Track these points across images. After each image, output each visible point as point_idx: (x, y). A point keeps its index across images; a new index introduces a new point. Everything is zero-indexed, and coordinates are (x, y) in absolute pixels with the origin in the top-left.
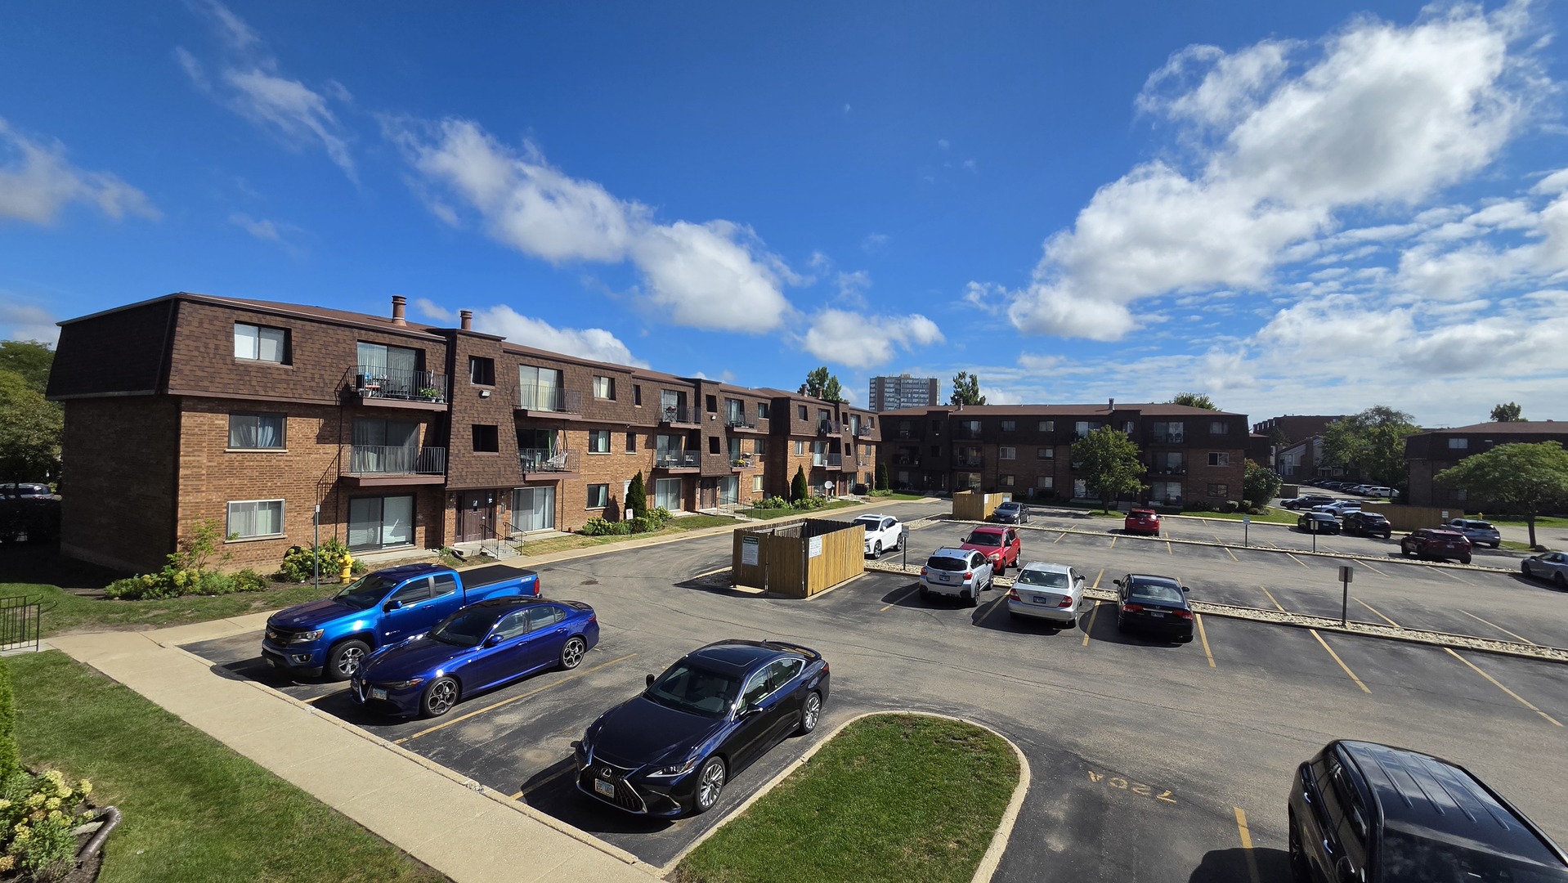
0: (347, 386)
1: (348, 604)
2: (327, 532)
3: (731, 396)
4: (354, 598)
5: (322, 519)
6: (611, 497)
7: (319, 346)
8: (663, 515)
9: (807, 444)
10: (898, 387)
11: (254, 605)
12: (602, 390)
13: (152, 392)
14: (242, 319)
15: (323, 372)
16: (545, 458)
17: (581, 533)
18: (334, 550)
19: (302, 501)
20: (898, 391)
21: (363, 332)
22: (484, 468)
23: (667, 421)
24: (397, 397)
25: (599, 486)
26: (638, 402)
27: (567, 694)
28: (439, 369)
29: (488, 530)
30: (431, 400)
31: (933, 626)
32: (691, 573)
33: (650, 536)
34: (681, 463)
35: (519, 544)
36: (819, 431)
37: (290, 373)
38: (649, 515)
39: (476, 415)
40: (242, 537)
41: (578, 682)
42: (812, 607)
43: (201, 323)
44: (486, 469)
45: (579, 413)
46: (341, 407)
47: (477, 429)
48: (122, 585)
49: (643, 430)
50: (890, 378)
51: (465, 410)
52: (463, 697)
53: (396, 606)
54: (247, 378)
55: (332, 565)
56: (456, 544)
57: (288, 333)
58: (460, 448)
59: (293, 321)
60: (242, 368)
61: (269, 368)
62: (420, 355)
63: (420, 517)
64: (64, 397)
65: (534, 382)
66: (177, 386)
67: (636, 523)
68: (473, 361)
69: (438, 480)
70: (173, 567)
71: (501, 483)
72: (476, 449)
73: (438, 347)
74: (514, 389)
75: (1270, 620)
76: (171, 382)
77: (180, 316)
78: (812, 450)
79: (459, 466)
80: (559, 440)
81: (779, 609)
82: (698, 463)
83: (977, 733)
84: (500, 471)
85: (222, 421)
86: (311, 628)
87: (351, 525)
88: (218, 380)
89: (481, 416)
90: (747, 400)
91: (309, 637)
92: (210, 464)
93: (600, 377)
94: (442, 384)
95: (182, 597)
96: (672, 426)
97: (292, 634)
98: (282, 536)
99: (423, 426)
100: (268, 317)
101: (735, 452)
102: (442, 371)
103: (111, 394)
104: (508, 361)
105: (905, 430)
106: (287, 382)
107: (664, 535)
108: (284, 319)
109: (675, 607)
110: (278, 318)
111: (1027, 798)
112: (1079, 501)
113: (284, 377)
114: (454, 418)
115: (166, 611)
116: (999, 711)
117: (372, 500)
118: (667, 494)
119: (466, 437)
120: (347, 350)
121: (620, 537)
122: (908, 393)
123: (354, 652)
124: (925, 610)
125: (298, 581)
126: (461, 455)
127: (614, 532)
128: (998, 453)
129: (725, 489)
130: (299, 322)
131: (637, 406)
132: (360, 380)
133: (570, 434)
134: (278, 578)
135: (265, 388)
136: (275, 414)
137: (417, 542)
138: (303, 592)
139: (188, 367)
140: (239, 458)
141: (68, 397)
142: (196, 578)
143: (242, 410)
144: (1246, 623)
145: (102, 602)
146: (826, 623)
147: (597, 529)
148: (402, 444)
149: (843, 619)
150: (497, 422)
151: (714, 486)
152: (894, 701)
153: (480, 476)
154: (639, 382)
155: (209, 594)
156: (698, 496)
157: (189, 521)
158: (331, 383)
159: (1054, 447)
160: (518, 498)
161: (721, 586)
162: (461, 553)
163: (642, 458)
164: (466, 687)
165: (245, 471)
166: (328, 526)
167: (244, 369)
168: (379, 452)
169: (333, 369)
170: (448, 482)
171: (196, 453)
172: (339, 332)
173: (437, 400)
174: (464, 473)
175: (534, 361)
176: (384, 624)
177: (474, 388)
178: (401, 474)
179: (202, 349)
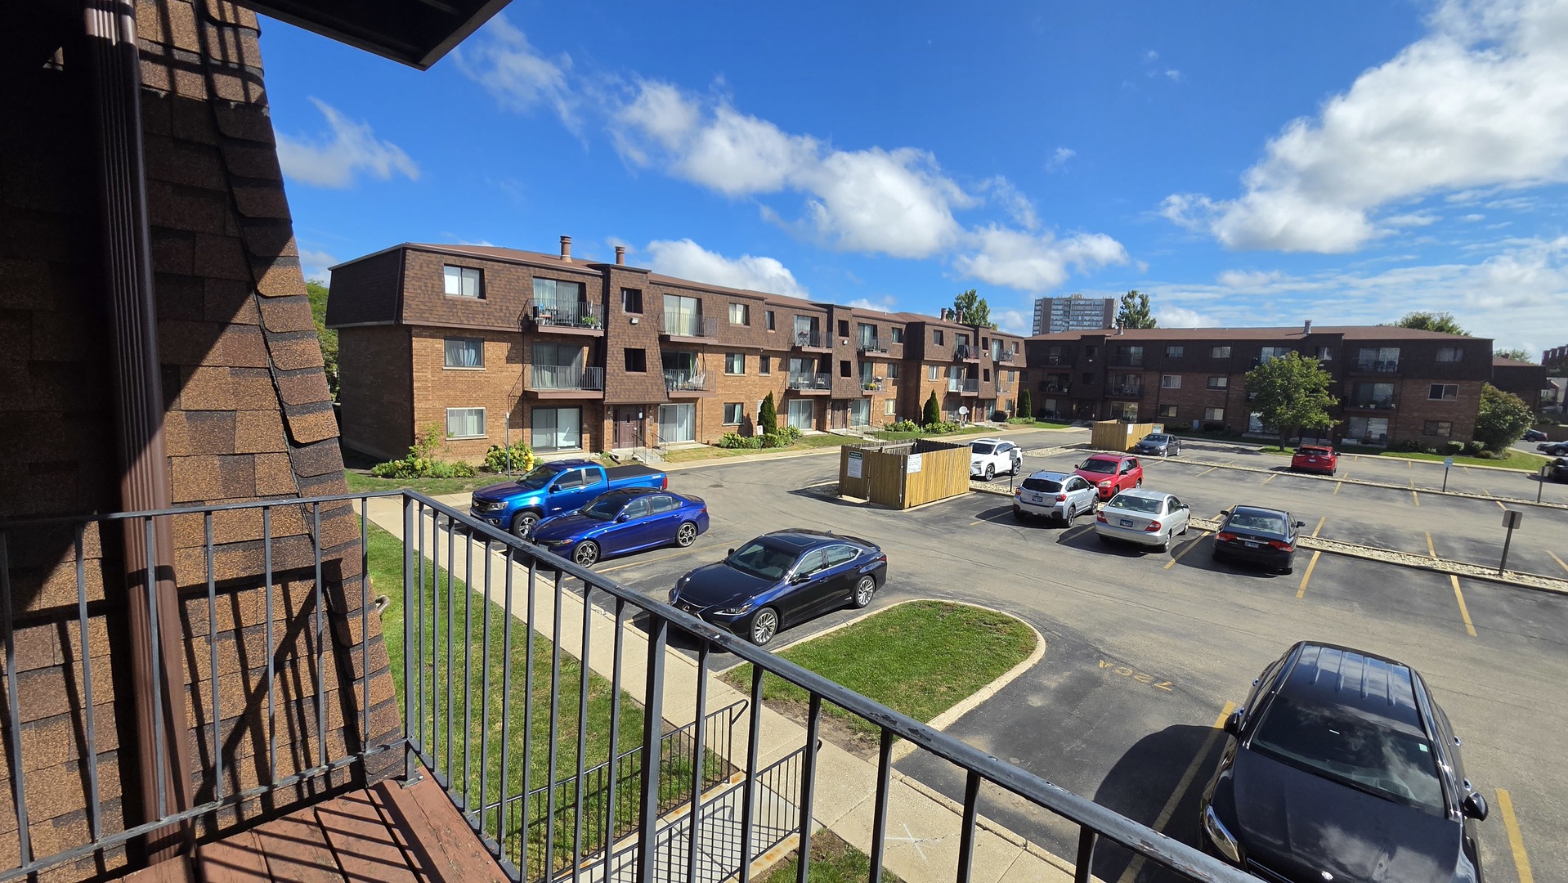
0: (526, 315)
1: (526, 486)
2: (516, 435)
3: (865, 321)
4: (530, 482)
5: (512, 424)
6: (745, 415)
7: (505, 283)
8: (793, 434)
9: (942, 369)
10: (1067, 309)
11: (467, 487)
12: (737, 316)
13: (393, 322)
14: (449, 262)
15: (508, 304)
16: (687, 377)
17: (718, 445)
18: (521, 449)
19: (498, 409)
20: (1066, 314)
21: (537, 269)
22: (634, 386)
23: (800, 345)
24: (564, 325)
25: (735, 404)
26: (772, 327)
27: (678, 564)
28: (597, 300)
29: (639, 439)
30: (590, 327)
31: (1016, 541)
32: (806, 484)
33: (778, 451)
34: (812, 385)
35: (662, 453)
36: (956, 356)
37: (485, 305)
38: (780, 433)
39: (627, 340)
40: (457, 435)
41: (689, 556)
42: (908, 518)
43: (421, 266)
44: (637, 387)
45: (715, 337)
46: (523, 333)
47: (629, 353)
48: (383, 467)
49: (777, 354)
50: (1058, 299)
51: (619, 335)
52: (601, 558)
53: (558, 489)
54: (454, 310)
55: (520, 461)
56: (614, 450)
57: (482, 272)
58: (615, 368)
59: (485, 262)
60: (451, 302)
61: (470, 302)
62: (582, 286)
63: (585, 426)
64: (337, 326)
65: (677, 310)
66: (408, 318)
67: (766, 439)
68: (625, 292)
69: (598, 395)
70: (413, 456)
71: (648, 400)
72: (627, 370)
73: (596, 281)
74: (659, 316)
75: (1406, 563)
76: (404, 314)
77: (407, 261)
78: (947, 374)
79: (615, 384)
80: (699, 361)
81: (874, 517)
82: (829, 386)
83: (1007, 622)
84: (648, 389)
85: (439, 344)
86: (500, 501)
87: (534, 430)
88: (435, 312)
89: (632, 340)
90: (880, 325)
91: (499, 507)
92: (433, 379)
93: (735, 304)
94: (599, 313)
95: (420, 478)
96: (803, 350)
97: (488, 504)
98: (485, 437)
99: (586, 349)
100: (467, 259)
101: (867, 376)
102: (599, 301)
103: (366, 324)
104: (654, 291)
105: (1054, 356)
106: (483, 313)
107: (791, 450)
108: (479, 261)
109: (783, 509)
110: (474, 260)
111: (1030, 670)
112: (1253, 436)
113: (481, 309)
114: (609, 343)
115: (411, 487)
116: (1042, 610)
117: (549, 410)
118: (799, 413)
119: (619, 359)
120: (526, 285)
121: (751, 450)
122: (1078, 316)
123: (530, 521)
124: (1015, 527)
125: (497, 472)
126: (615, 374)
127: (746, 446)
128: (1160, 381)
129: (857, 410)
130: (489, 262)
131: (770, 331)
132: (535, 309)
133: (708, 356)
134: (484, 469)
135: (467, 318)
136: (474, 338)
137: (583, 447)
138: (500, 480)
139: (415, 303)
140: (453, 375)
141: (341, 326)
142: (428, 465)
143: (453, 335)
144: (1371, 563)
145: (371, 478)
146: (914, 531)
147: (731, 442)
148: (569, 364)
149: (931, 528)
150: (645, 346)
151: (845, 408)
152: (948, 594)
153: (632, 393)
154: (773, 309)
155: (438, 477)
156: (829, 417)
157: (422, 422)
158: (515, 314)
159: (1229, 376)
160: (664, 412)
161: (830, 496)
162: (617, 457)
163: (776, 379)
164: (606, 550)
165: (457, 385)
166: (517, 430)
167: (453, 303)
168: (553, 371)
169: (516, 302)
170: (606, 398)
171: (424, 370)
172: (519, 270)
173: (595, 327)
174: (618, 390)
175: (676, 291)
176: (551, 503)
177: (625, 316)
178: (569, 389)
179: (423, 288)
